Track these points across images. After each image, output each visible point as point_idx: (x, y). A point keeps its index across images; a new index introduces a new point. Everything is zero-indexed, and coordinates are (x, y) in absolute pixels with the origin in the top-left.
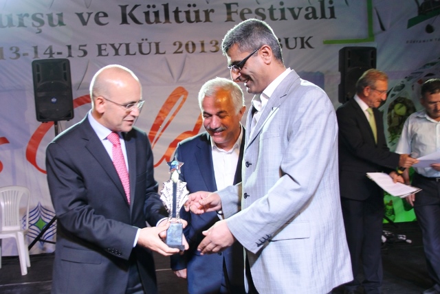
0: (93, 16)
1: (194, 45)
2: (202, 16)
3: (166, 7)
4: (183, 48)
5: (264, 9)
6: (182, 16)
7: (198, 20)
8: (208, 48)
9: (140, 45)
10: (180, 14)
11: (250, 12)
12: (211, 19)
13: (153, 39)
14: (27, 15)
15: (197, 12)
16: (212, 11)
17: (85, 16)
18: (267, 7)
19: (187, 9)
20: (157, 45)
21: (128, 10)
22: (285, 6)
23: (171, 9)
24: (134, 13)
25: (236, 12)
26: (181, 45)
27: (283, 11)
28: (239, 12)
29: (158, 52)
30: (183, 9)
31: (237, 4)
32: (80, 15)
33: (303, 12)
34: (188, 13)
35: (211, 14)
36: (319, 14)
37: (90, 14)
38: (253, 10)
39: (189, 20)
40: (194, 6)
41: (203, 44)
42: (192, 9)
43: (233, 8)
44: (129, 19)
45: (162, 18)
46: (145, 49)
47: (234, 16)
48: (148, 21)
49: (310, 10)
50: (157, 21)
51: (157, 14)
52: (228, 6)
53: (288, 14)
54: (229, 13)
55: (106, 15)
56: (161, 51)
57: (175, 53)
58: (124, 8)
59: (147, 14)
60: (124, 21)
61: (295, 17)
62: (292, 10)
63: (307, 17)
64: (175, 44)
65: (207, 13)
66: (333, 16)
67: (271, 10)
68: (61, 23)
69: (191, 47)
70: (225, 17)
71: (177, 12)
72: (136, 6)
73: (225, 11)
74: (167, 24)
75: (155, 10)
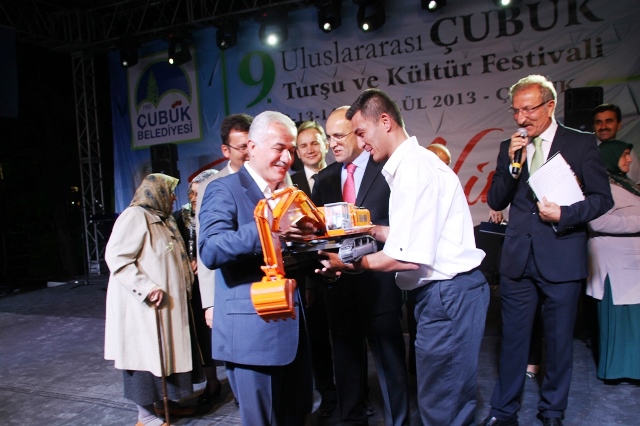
0: (366, 81)
1: (451, 97)
2: (460, 71)
3: (427, 65)
4: (442, 101)
5: (521, 57)
6: (441, 73)
7: (455, 74)
8: (465, 99)
9: (404, 102)
10: (440, 71)
11: (507, 61)
12: (468, 72)
13: (415, 96)
14: (317, 86)
15: (455, 68)
16: (470, 64)
17: (360, 82)
18: (525, 54)
19: (446, 65)
20: (419, 100)
21: (395, 72)
22: (545, 51)
23: (432, 67)
24: (399, 74)
25: (493, 63)
26: (440, 98)
27: (542, 56)
28: (496, 62)
29: (419, 107)
30: (442, 66)
31: (494, 55)
32: (356, 81)
33: (565, 54)
34: (446, 69)
35: (468, 68)
36: (583, 54)
37: (363, 80)
38: (510, 59)
39: (447, 76)
40: (453, 61)
41: (460, 95)
42: (450, 65)
43: (490, 60)
44: (395, 80)
45: (423, 76)
46: (409, 106)
47: (491, 67)
48: (411, 81)
49: (573, 52)
50: (419, 79)
51: (418, 73)
52: (485, 58)
53: (548, 58)
54: (486, 66)
55: (376, 79)
56: (422, 106)
57: (436, 106)
58: (390, 71)
59: (410, 74)
60: (391, 82)
61: (556, 61)
62: (551, 54)
63: (569, 59)
64: (434, 99)
65: (464, 67)
66: (600, 54)
67: (530, 57)
68: (342, 89)
69: (449, 100)
70: (482, 69)
71: (436, 70)
72: (401, 68)
73: (481, 63)
74: (428, 82)
75: (417, 70)
